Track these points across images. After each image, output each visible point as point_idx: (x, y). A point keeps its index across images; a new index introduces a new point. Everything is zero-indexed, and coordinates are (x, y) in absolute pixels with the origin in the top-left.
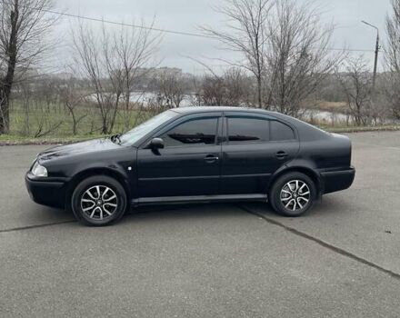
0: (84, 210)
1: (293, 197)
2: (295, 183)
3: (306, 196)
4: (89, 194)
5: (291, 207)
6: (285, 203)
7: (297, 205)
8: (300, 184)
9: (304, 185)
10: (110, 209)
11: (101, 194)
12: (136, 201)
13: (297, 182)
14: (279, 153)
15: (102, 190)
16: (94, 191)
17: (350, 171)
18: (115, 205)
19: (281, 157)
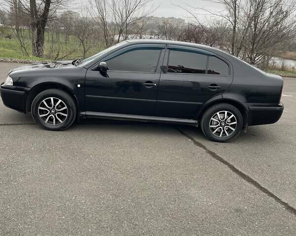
0: (41, 116)
1: (221, 125)
2: (224, 113)
3: (233, 126)
4: (45, 103)
5: (218, 133)
6: (213, 129)
7: (224, 132)
8: (229, 115)
9: (233, 115)
10: (62, 117)
11: (55, 104)
12: (84, 113)
13: (226, 112)
14: (212, 85)
15: (56, 101)
16: (49, 102)
17: (278, 108)
18: (66, 115)
19: (215, 89)
